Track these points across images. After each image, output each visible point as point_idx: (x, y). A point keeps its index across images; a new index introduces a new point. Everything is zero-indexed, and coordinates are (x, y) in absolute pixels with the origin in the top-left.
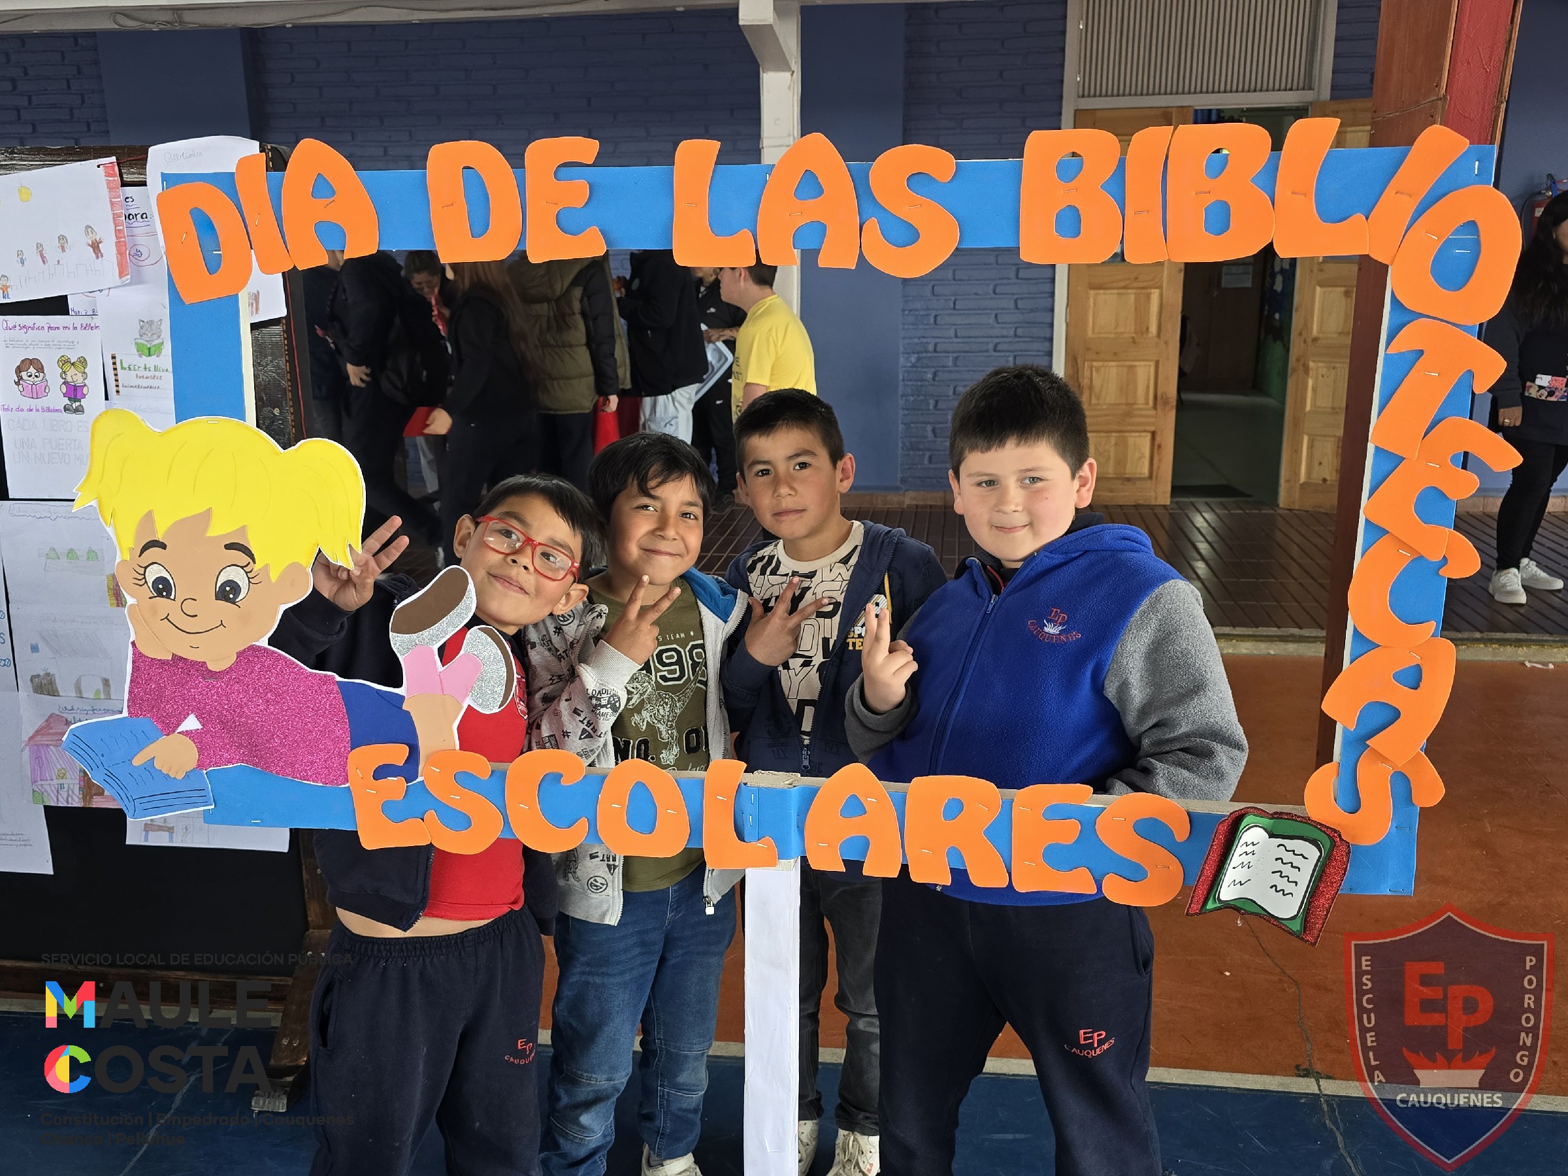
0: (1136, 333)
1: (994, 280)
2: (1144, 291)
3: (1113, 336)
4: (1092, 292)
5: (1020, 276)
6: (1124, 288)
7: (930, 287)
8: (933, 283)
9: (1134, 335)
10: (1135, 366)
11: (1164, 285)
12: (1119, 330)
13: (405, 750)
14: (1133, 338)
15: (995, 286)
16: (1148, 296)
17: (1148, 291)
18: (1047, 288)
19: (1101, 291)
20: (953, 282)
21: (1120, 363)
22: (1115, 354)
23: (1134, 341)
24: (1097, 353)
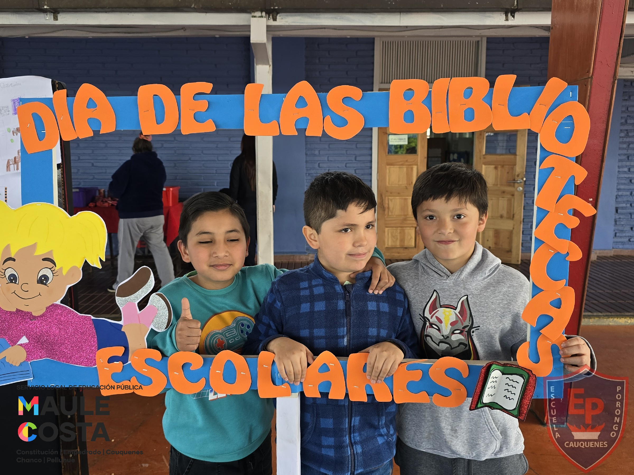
0: (407, 184)
1: (345, 161)
2: (410, 166)
3: (397, 185)
4: (388, 167)
5: (357, 159)
6: (402, 165)
7: (317, 164)
8: (319, 162)
9: (406, 185)
10: (407, 199)
11: (419, 164)
12: (400, 183)
13: (122, 349)
14: (406, 187)
15: (346, 164)
16: (412, 169)
17: (412, 166)
18: (368, 165)
19: (392, 166)
20: (327, 162)
21: (400, 197)
22: (399, 193)
23: (407, 188)
24: (391, 193)
